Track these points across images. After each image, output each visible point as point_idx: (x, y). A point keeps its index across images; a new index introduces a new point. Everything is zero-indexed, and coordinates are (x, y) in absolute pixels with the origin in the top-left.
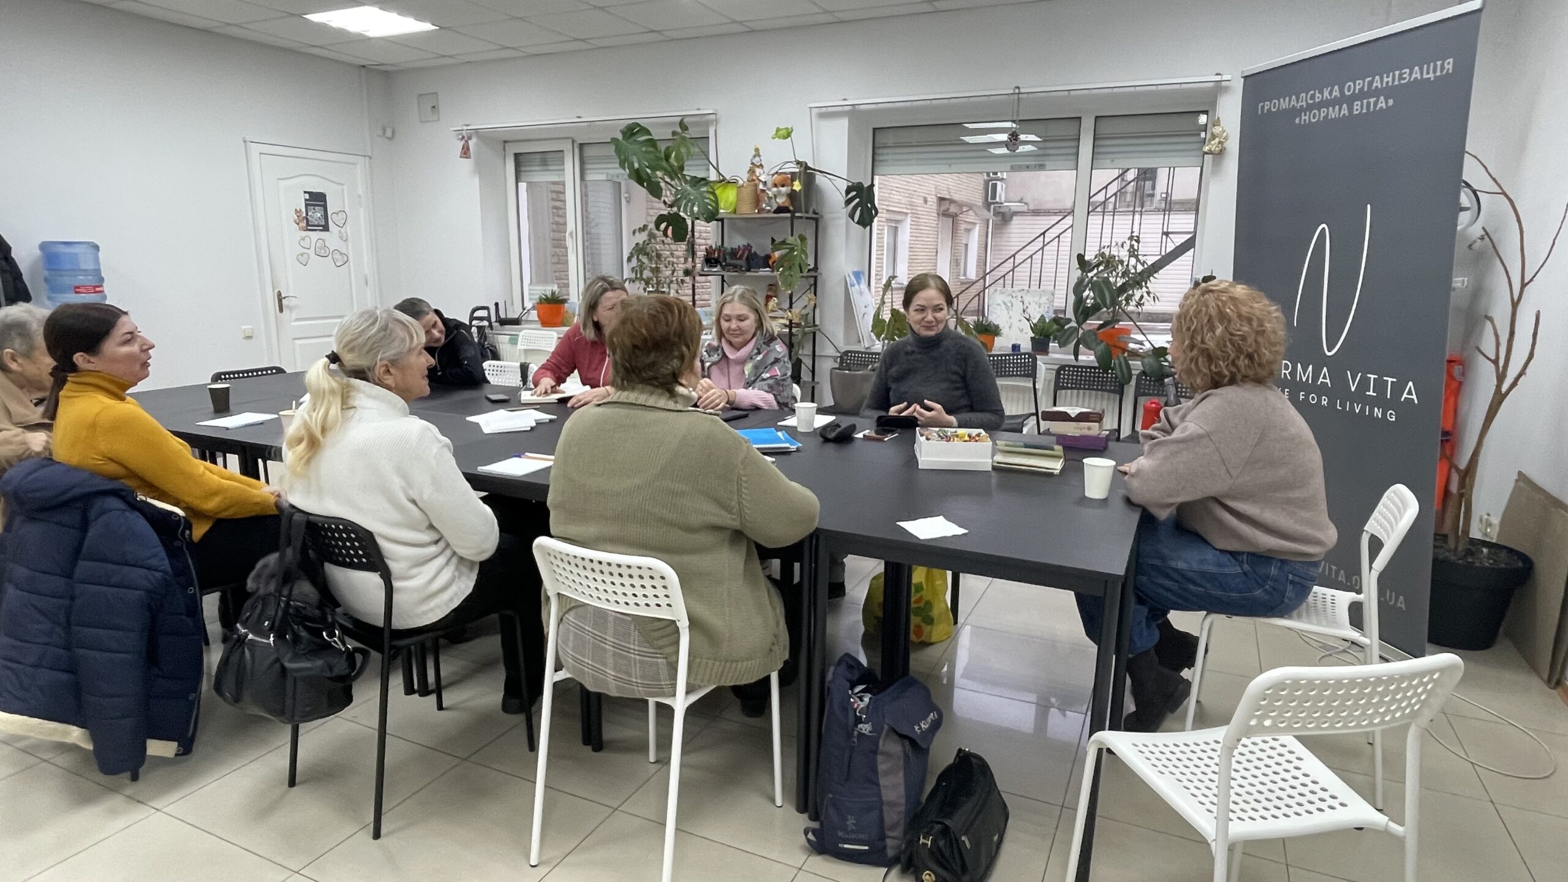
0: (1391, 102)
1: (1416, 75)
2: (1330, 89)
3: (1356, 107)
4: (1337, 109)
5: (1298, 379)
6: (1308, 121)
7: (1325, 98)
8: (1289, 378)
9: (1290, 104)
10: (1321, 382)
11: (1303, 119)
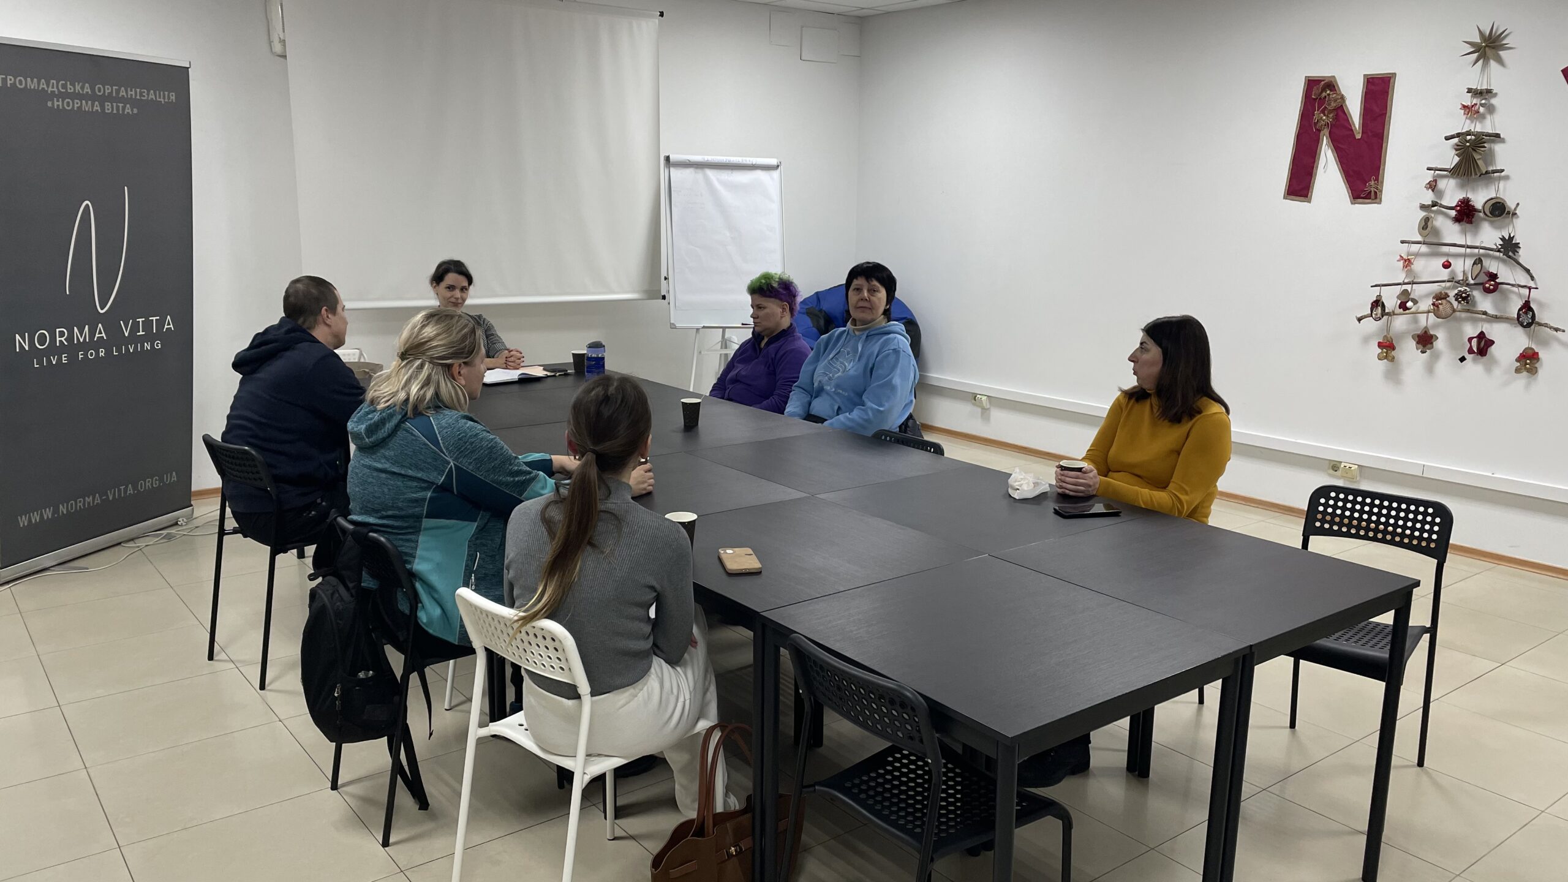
0: (135, 111)
1: (152, 95)
2: (81, 84)
3: (108, 106)
4: (90, 102)
5: (75, 342)
6: (61, 107)
7: (77, 92)
8: (66, 344)
9: (38, 87)
10: (98, 337)
11: (56, 103)
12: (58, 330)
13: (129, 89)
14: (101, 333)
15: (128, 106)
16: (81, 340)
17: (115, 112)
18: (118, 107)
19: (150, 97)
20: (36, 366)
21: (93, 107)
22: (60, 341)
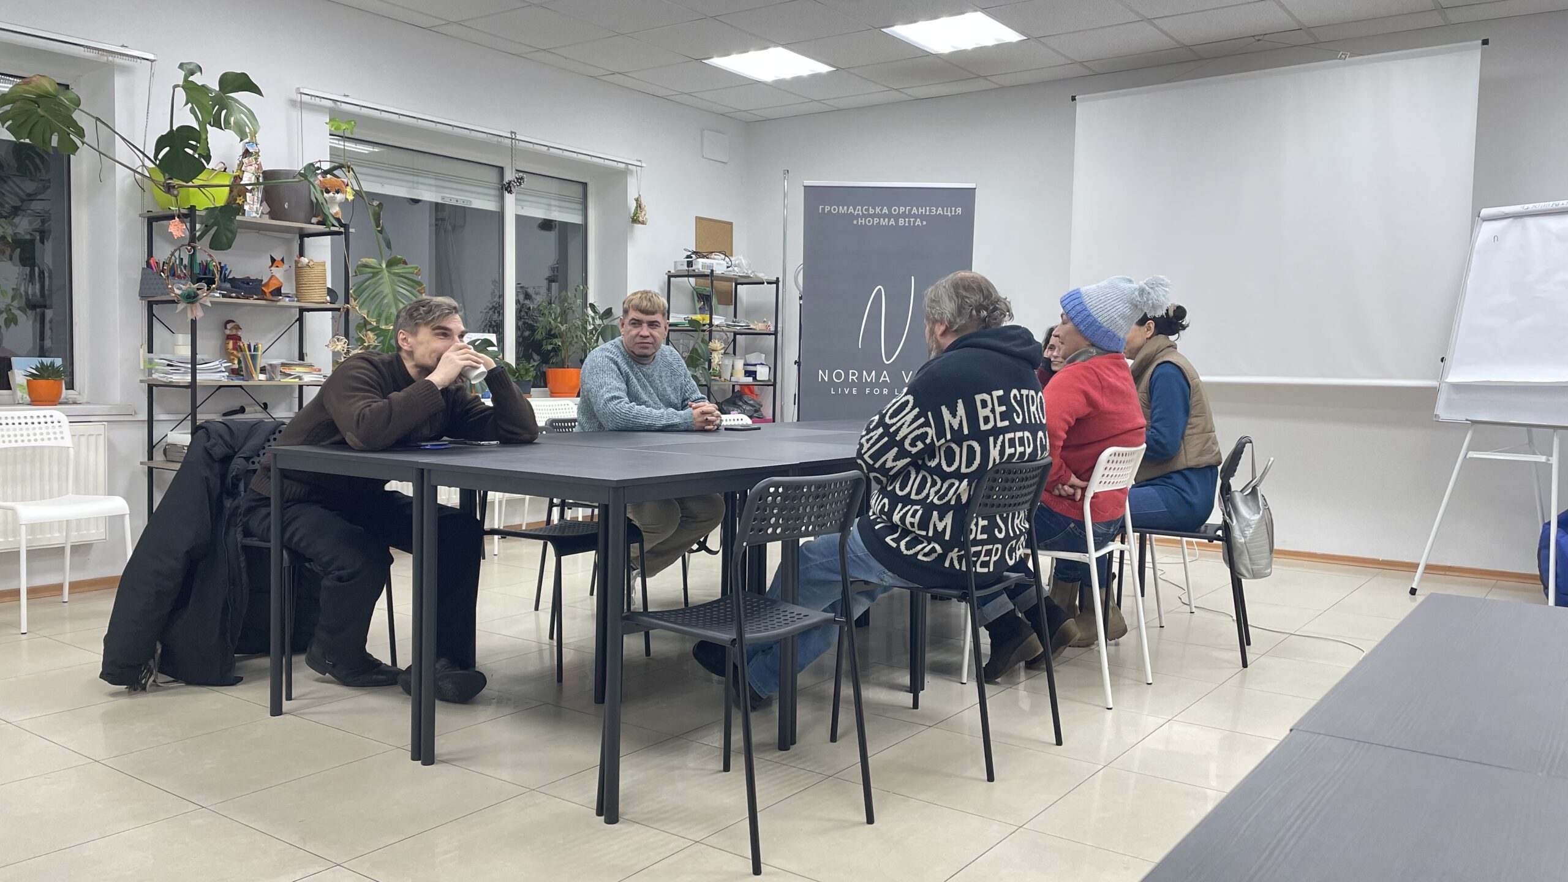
0: (925, 223)
1: (940, 211)
2: (880, 207)
3: (901, 222)
4: (887, 220)
5: (864, 381)
6: (863, 224)
7: (877, 213)
8: (856, 381)
9: (848, 210)
10: (883, 380)
11: (860, 221)
12: (851, 371)
13: (920, 208)
14: (885, 377)
15: (918, 220)
16: (869, 380)
17: (907, 224)
18: (909, 221)
19: (938, 212)
20: (832, 393)
21: (888, 224)
22: (852, 379)
